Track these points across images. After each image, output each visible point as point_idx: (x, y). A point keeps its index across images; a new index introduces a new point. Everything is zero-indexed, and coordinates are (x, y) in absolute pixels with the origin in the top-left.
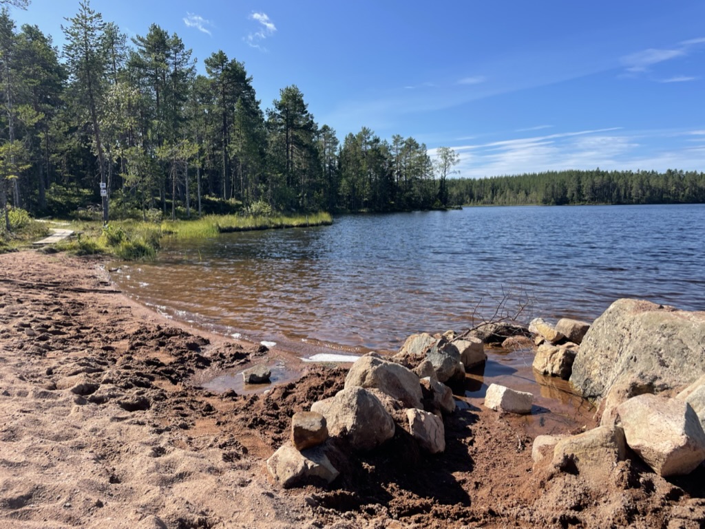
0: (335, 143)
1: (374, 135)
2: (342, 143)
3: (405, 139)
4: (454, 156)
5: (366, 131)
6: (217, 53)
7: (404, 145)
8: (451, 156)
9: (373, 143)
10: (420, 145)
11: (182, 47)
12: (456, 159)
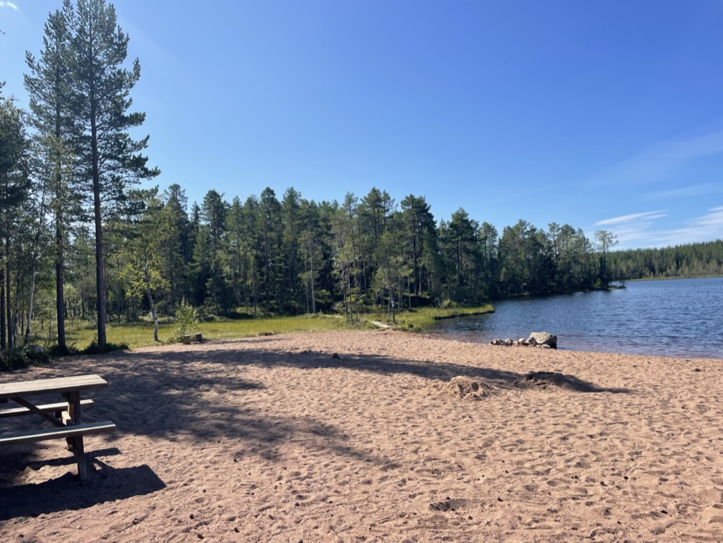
0: (495, 234)
1: (531, 225)
2: (500, 235)
3: (561, 226)
4: (612, 237)
5: (522, 223)
6: (409, 196)
7: (560, 231)
8: (609, 238)
9: (530, 232)
10: (576, 230)
11: (389, 198)
12: (614, 241)
